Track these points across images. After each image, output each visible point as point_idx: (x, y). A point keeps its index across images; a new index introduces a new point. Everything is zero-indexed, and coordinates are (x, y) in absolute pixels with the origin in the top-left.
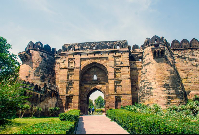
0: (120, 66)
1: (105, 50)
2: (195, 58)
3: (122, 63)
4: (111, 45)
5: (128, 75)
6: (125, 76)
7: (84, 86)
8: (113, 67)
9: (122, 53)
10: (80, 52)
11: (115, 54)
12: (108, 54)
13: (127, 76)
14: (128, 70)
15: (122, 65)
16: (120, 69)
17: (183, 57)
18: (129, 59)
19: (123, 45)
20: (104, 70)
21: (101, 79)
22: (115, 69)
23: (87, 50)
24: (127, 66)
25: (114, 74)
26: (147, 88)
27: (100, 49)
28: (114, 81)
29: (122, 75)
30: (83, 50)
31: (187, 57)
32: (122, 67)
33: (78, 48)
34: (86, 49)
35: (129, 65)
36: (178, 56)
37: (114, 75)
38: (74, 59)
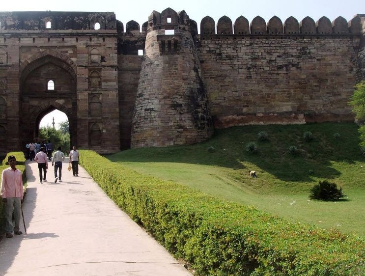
0: (101, 64)
1: (69, 31)
2: (237, 56)
3: (103, 59)
4: (83, 20)
5: (115, 83)
6: (108, 85)
7: (28, 102)
8: (86, 67)
9: (104, 40)
10: (18, 32)
11: (91, 40)
12: (77, 40)
13: (111, 86)
14: (115, 73)
15: (103, 63)
16: (100, 70)
17: (218, 51)
18: (116, 51)
19: (107, 22)
20: (69, 71)
21: (62, 88)
22: (90, 70)
23: (34, 30)
24: (112, 66)
25: (87, 80)
26: (146, 110)
27: (61, 30)
28: (86, 93)
29: (103, 84)
30: (26, 29)
31: (224, 53)
32: (104, 66)
33: (13, 23)
34: (31, 26)
35: (116, 64)
36: (208, 49)
37: (87, 83)
38: (6, 46)
